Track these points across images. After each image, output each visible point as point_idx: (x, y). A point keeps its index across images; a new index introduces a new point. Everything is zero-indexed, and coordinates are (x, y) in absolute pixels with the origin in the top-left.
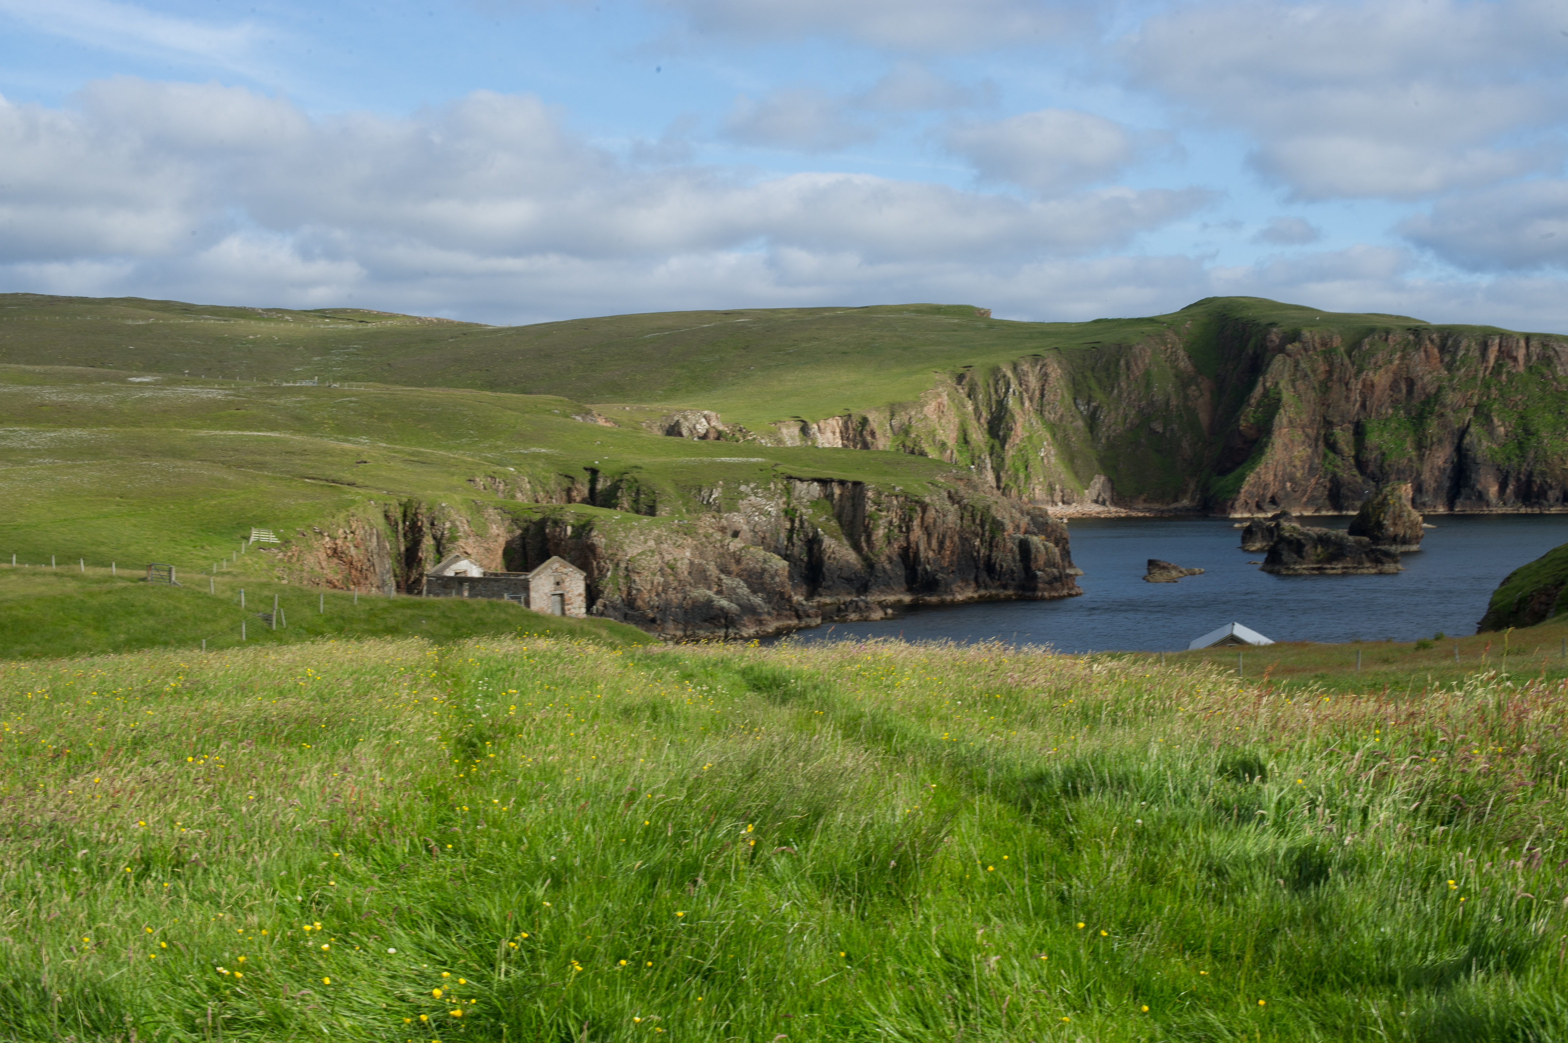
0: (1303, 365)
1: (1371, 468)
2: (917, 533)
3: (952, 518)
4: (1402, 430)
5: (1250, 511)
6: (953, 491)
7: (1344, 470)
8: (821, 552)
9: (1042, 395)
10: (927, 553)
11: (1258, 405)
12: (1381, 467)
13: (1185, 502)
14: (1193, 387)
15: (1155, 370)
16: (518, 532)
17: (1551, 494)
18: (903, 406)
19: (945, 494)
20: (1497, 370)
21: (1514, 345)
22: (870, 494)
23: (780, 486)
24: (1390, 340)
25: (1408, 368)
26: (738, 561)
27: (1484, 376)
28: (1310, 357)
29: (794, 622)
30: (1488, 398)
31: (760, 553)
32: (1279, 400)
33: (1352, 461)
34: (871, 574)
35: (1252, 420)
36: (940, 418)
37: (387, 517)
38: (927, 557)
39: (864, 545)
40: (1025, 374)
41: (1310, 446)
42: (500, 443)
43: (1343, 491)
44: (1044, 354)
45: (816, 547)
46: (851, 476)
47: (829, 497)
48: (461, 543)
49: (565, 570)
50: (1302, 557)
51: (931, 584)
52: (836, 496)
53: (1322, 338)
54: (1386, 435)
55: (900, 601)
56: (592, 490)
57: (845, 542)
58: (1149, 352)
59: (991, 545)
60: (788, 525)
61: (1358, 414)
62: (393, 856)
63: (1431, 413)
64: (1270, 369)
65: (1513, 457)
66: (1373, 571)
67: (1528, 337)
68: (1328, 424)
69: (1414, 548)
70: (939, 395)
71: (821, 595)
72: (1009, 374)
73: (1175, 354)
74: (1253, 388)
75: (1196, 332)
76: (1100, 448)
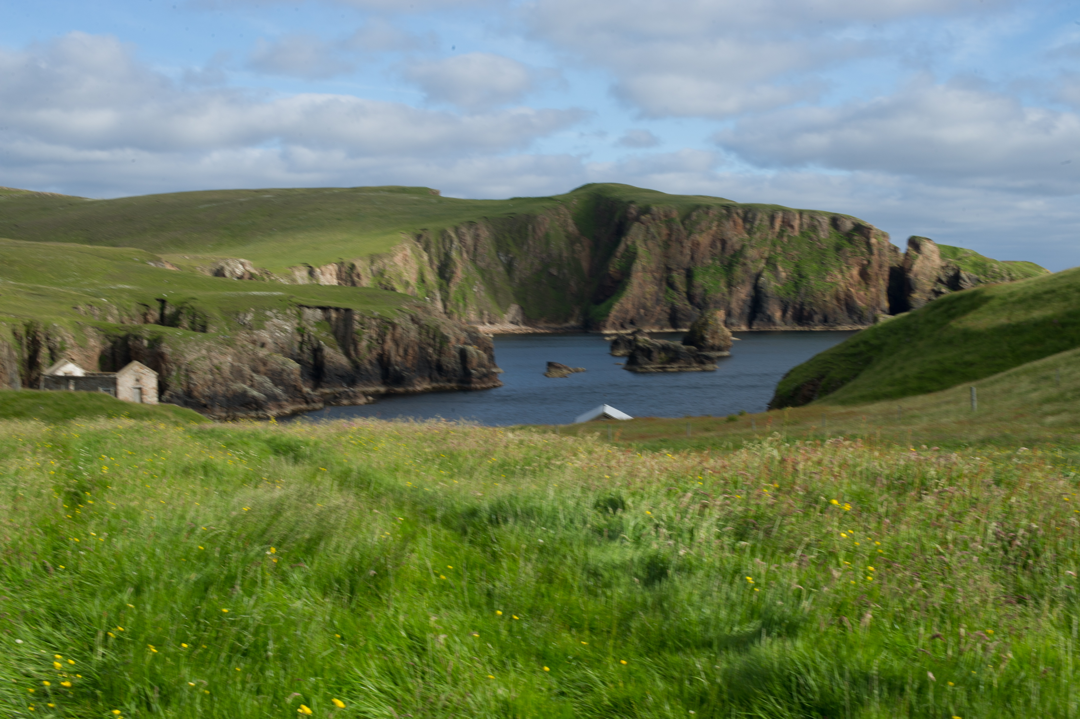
0: (653, 230)
1: (698, 300)
2: (389, 345)
3: (413, 333)
4: (718, 274)
5: (616, 329)
6: (413, 314)
7: (679, 301)
8: (323, 357)
9: (475, 249)
10: (396, 357)
11: (622, 257)
12: (704, 300)
13: (573, 323)
14: (578, 245)
15: (552, 232)
16: (109, 344)
17: (817, 318)
18: (380, 256)
19: (408, 317)
20: (780, 235)
21: (792, 217)
22: (357, 317)
23: (294, 312)
24: (710, 213)
25: (722, 232)
26: (265, 364)
27: (772, 238)
28: (657, 225)
29: (304, 406)
30: (775, 253)
31: (280, 358)
32: (636, 254)
33: (684, 295)
34: (357, 373)
35: (618, 267)
36: (405, 264)
37: (15, 334)
38: (396, 361)
39: (352, 352)
40: (464, 235)
41: (657, 285)
42: (96, 281)
43: (679, 315)
44: (477, 221)
45: (319, 354)
46: (344, 305)
47: (328, 319)
48: (68, 352)
49: (142, 371)
50: (650, 360)
51: (399, 379)
52: (333, 319)
54: (707, 278)
55: (378, 391)
56: (162, 315)
57: (340, 350)
58: (548, 220)
59: (440, 353)
60: (299, 339)
61: (688, 263)
62: (19, 574)
63: (737, 263)
64: (629, 232)
65: (791, 293)
66: (698, 369)
67: (801, 212)
68: (669, 270)
69: (726, 353)
70: (404, 249)
71: (322, 387)
72: (453, 235)
73: (566, 221)
74: (618, 245)
75: (580, 207)
76: (515, 285)
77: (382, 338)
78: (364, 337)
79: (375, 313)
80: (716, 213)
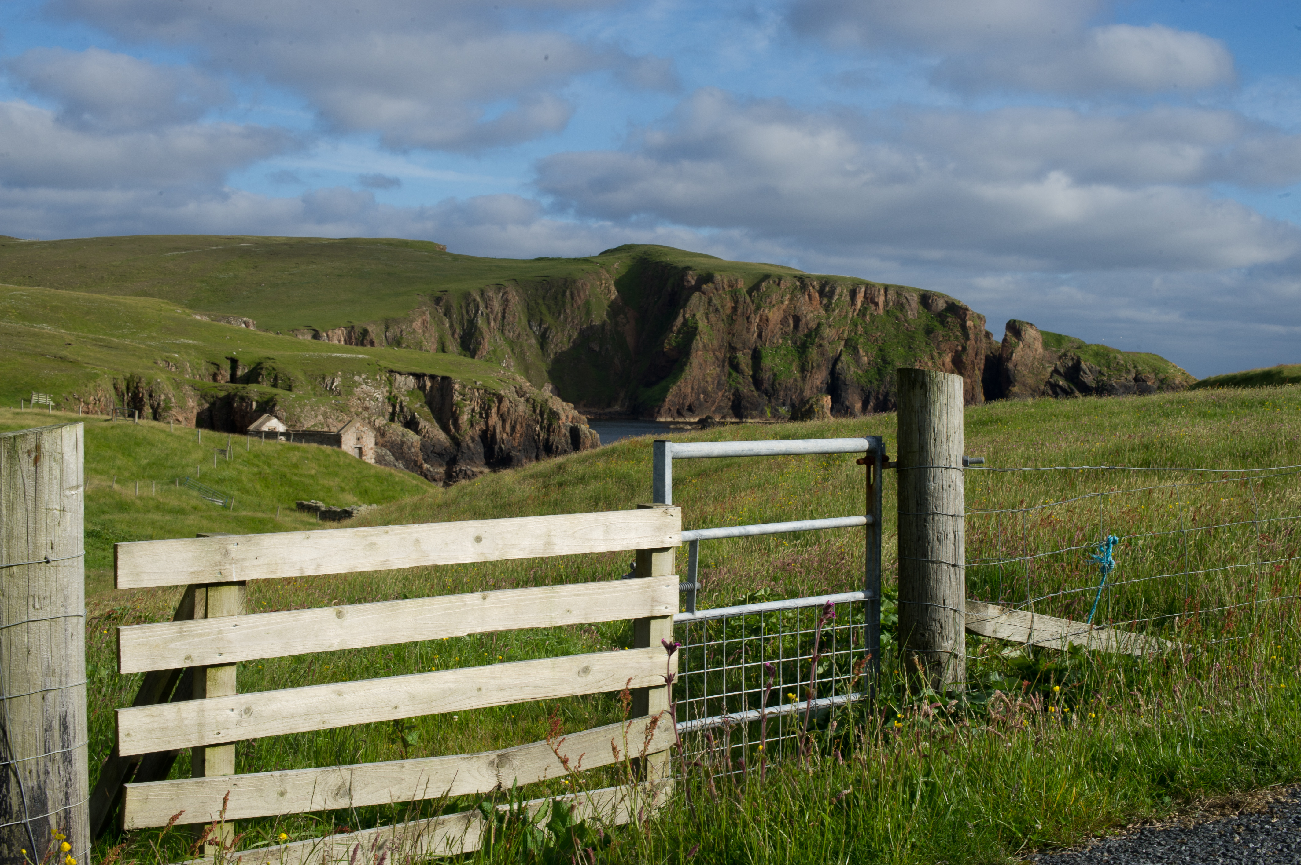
0: (715, 301)
1: (766, 385)
2: (494, 419)
3: (522, 408)
5: (671, 416)
7: (744, 387)
9: (504, 317)
10: (502, 435)
11: (679, 332)
12: (773, 385)
13: (617, 408)
14: (622, 316)
15: (593, 301)
18: (396, 321)
19: (514, 389)
22: (456, 387)
23: (384, 378)
28: (721, 296)
33: (751, 380)
35: (674, 344)
36: (424, 332)
38: (502, 438)
40: (491, 299)
41: (718, 366)
42: (155, 335)
43: (744, 403)
46: (440, 372)
47: (422, 388)
49: (363, 429)
51: (505, 460)
53: (730, 281)
54: (777, 360)
56: (234, 374)
57: (437, 424)
58: (588, 284)
59: (548, 430)
60: (391, 409)
61: (756, 342)
63: (812, 344)
64: (688, 304)
67: (886, 288)
68: (733, 349)
70: (423, 313)
72: (478, 299)
73: (608, 288)
74: (675, 318)
75: (623, 271)
76: (549, 361)
77: (485, 411)
78: (465, 409)
79: (478, 383)
80: (788, 285)
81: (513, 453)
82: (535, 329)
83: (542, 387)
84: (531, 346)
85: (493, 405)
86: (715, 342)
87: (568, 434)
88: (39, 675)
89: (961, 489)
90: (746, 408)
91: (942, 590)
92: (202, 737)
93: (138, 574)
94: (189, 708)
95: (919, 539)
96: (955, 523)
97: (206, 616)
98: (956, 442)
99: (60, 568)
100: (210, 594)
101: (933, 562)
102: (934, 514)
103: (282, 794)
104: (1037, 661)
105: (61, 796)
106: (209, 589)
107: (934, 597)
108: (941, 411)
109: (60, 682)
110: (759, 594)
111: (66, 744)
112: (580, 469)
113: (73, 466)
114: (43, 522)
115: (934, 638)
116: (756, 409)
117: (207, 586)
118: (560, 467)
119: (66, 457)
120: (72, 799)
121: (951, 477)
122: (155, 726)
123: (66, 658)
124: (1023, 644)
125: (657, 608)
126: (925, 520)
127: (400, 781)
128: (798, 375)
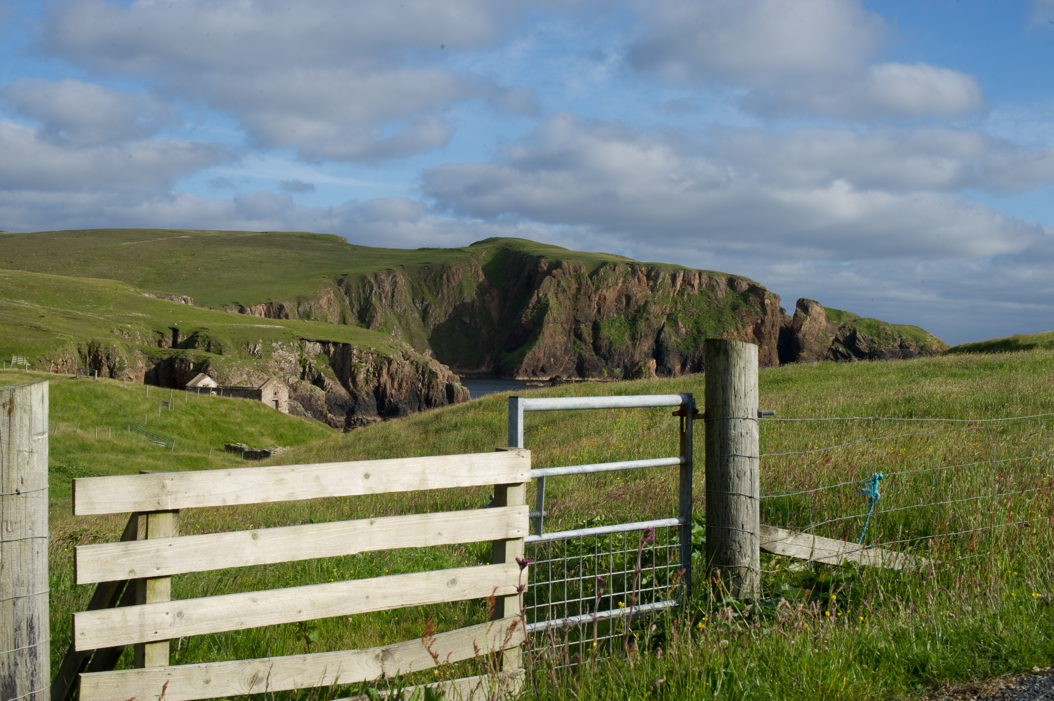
0: (563, 283)
1: (604, 351)
2: (385, 378)
4: (622, 328)
5: (528, 376)
6: (404, 352)
9: (393, 296)
10: (391, 391)
11: (534, 308)
12: (610, 350)
13: (484, 369)
14: (488, 295)
15: (465, 282)
16: (153, 366)
18: (306, 299)
19: (400, 354)
20: (681, 293)
21: (693, 277)
22: (355, 352)
23: (296, 344)
24: (616, 270)
25: (627, 288)
27: (674, 296)
30: (676, 309)
32: (548, 305)
33: (591, 346)
34: (356, 403)
35: (529, 318)
37: (80, 352)
38: (391, 393)
39: (350, 384)
40: (383, 281)
41: (566, 336)
43: (586, 365)
44: (394, 269)
46: (341, 340)
47: (327, 352)
49: (279, 386)
51: (394, 411)
52: (332, 352)
53: (575, 267)
54: (613, 331)
56: (175, 341)
58: (461, 270)
59: (429, 387)
60: (301, 370)
61: (595, 316)
63: (641, 318)
64: (542, 286)
65: (690, 347)
67: (700, 273)
72: (372, 281)
73: (476, 272)
74: (531, 297)
75: (489, 259)
76: (429, 332)
77: (378, 372)
78: (362, 370)
79: (372, 349)
80: (622, 270)
81: (400, 405)
82: (418, 305)
83: (424, 352)
84: (415, 319)
85: (384, 367)
86: (563, 316)
87: (444, 390)
88: (11, 585)
89: (756, 436)
90: (588, 369)
91: (741, 517)
92: (142, 636)
93: (92, 504)
94: (132, 612)
95: (722, 476)
96: (752, 463)
97: (146, 538)
98: (752, 398)
99: (28, 499)
100: (149, 520)
101: (734, 495)
102: (734, 455)
103: (207, 682)
104: (818, 574)
105: (28, 683)
106: (149, 515)
107: (734, 523)
108: (740, 373)
109: (28, 590)
110: (596, 519)
111: (32, 641)
112: (454, 419)
113: (39, 416)
114: (15, 462)
115: (734, 556)
116: (596, 370)
117: (148, 513)
118: (438, 417)
119: (34, 409)
120: (36, 686)
121: (748, 426)
122: (105, 627)
123: (33, 571)
124: (807, 560)
125: (511, 532)
126: (728, 461)
127: (303, 671)
128: (630, 343)
